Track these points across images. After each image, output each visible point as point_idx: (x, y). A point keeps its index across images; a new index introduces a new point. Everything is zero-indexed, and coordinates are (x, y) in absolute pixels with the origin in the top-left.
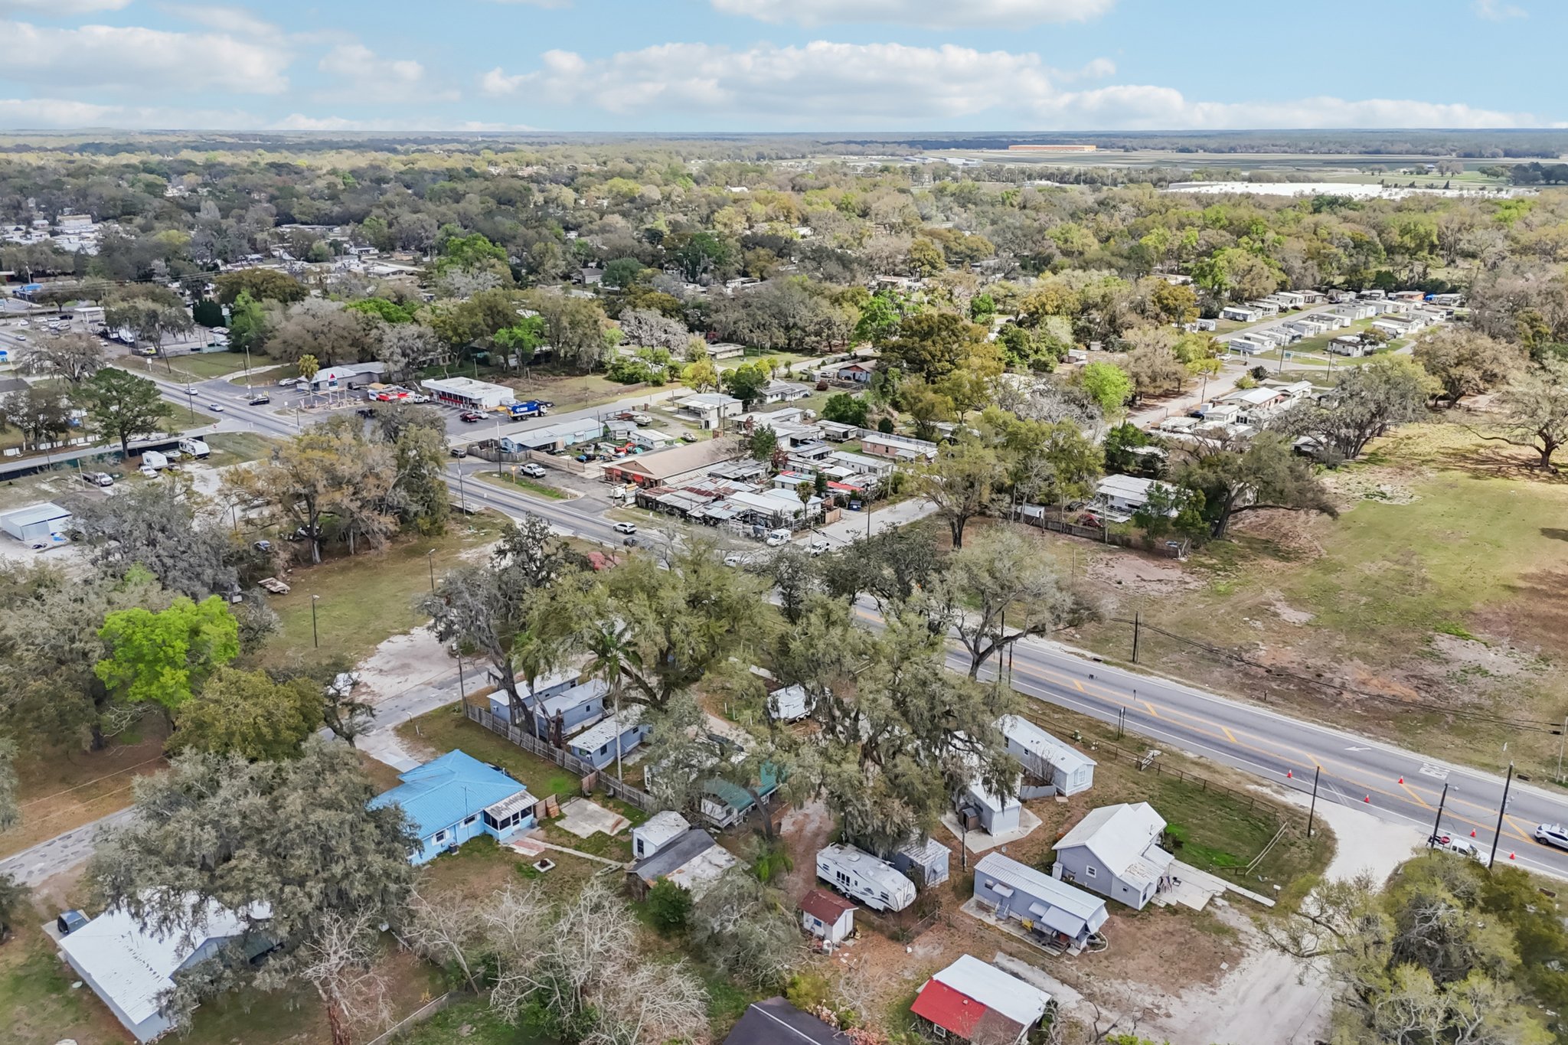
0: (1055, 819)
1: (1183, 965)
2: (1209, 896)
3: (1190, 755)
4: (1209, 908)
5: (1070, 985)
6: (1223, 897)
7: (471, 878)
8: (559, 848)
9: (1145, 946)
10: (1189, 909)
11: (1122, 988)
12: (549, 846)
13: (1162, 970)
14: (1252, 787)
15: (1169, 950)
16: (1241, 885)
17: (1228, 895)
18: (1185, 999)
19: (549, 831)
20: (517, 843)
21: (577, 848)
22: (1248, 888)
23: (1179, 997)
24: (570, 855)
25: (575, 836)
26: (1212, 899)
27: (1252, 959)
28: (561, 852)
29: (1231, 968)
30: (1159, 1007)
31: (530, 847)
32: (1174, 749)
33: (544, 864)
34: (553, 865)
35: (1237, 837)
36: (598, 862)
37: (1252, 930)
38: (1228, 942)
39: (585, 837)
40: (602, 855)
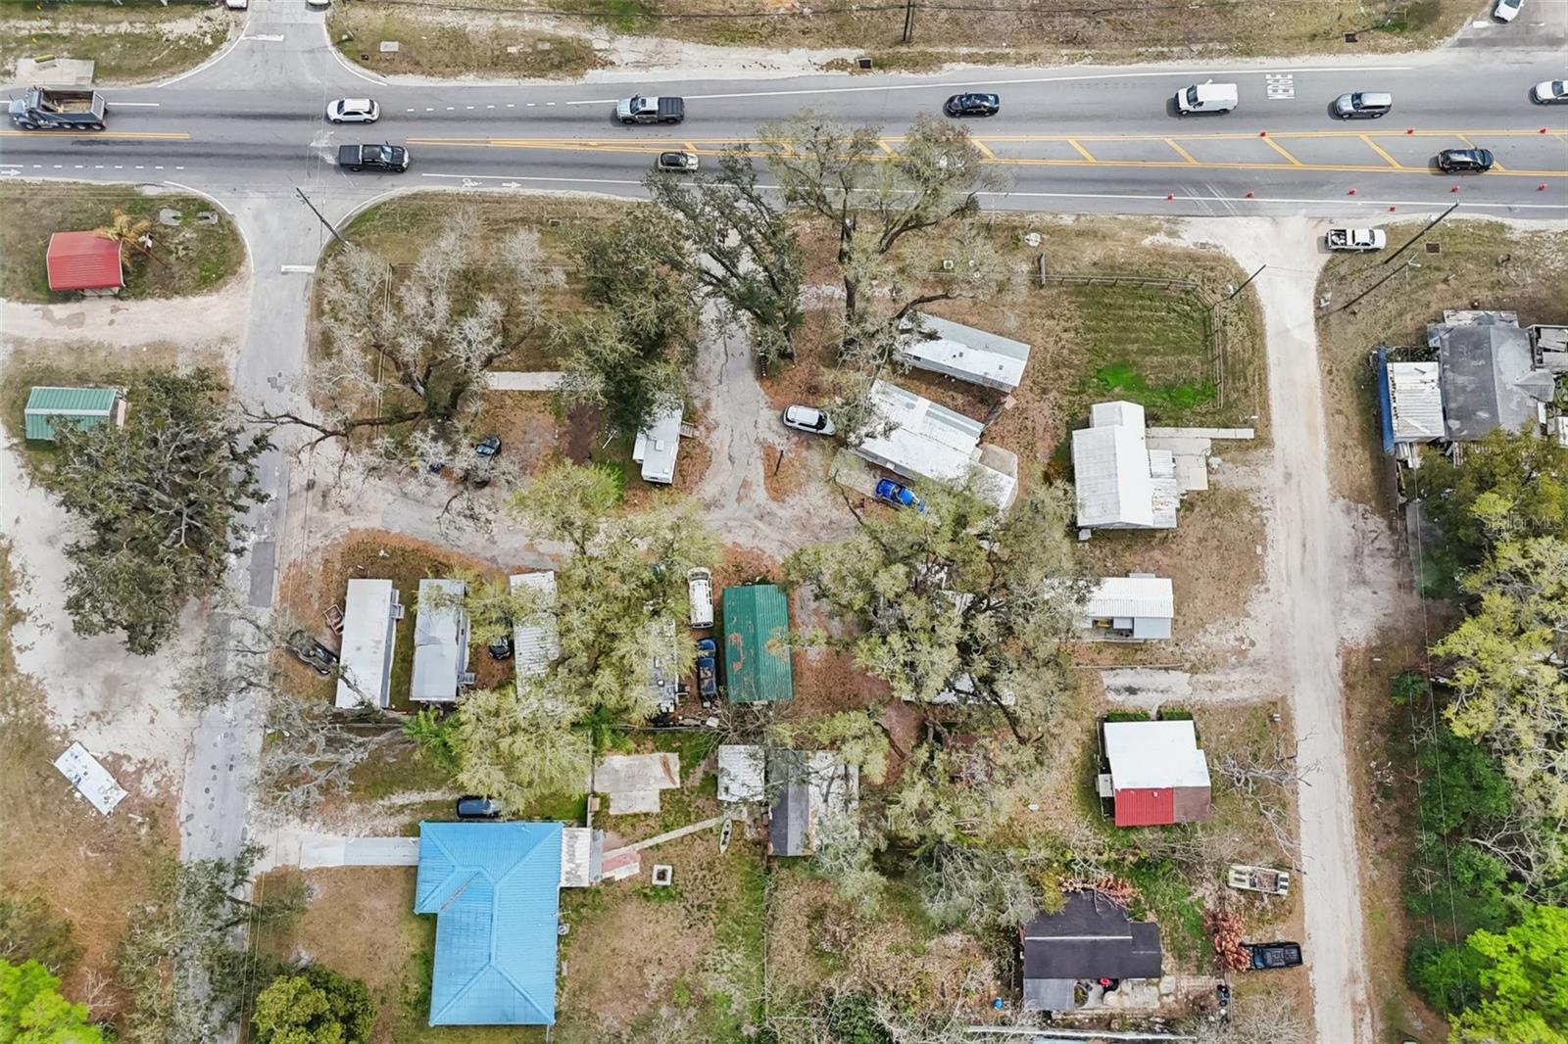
0: (1023, 442)
1: (1233, 574)
2: (1203, 461)
3: (1068, 220)
4: (1213, 478)
5: (1173, 669)
6: (1213, 454)
7: (617, 943)
8: (649, 842)
9: (1196, 574)
10: (1199, 493)
11: (1208, 639)
12: (638, 846)
13: (1222, 594)
14: (1147, 241)
15: (1214, 562)
16: (1219, 426)
17: (1219, 448)
18: (1253, 613)
19: (616, 827)
20: (606, 867)
21: (667, 828)
22: (1227, 427)
23: (1248, 615)
24: (669, 843)
25: (646, 815)
26: (1208, 465)
27: (1271, 521)
28: (658, 846)
29: (1265, 549)
30: (1241, 640)
31: (622, 862)
32: (1048, 218)
33: (662, 875)
34: (669, 869)
35: (1179, 349)
36: (704, 831)
37: (1255, 481)
38: (1246, 516)
39: (656, 809)
40: (698, 819)
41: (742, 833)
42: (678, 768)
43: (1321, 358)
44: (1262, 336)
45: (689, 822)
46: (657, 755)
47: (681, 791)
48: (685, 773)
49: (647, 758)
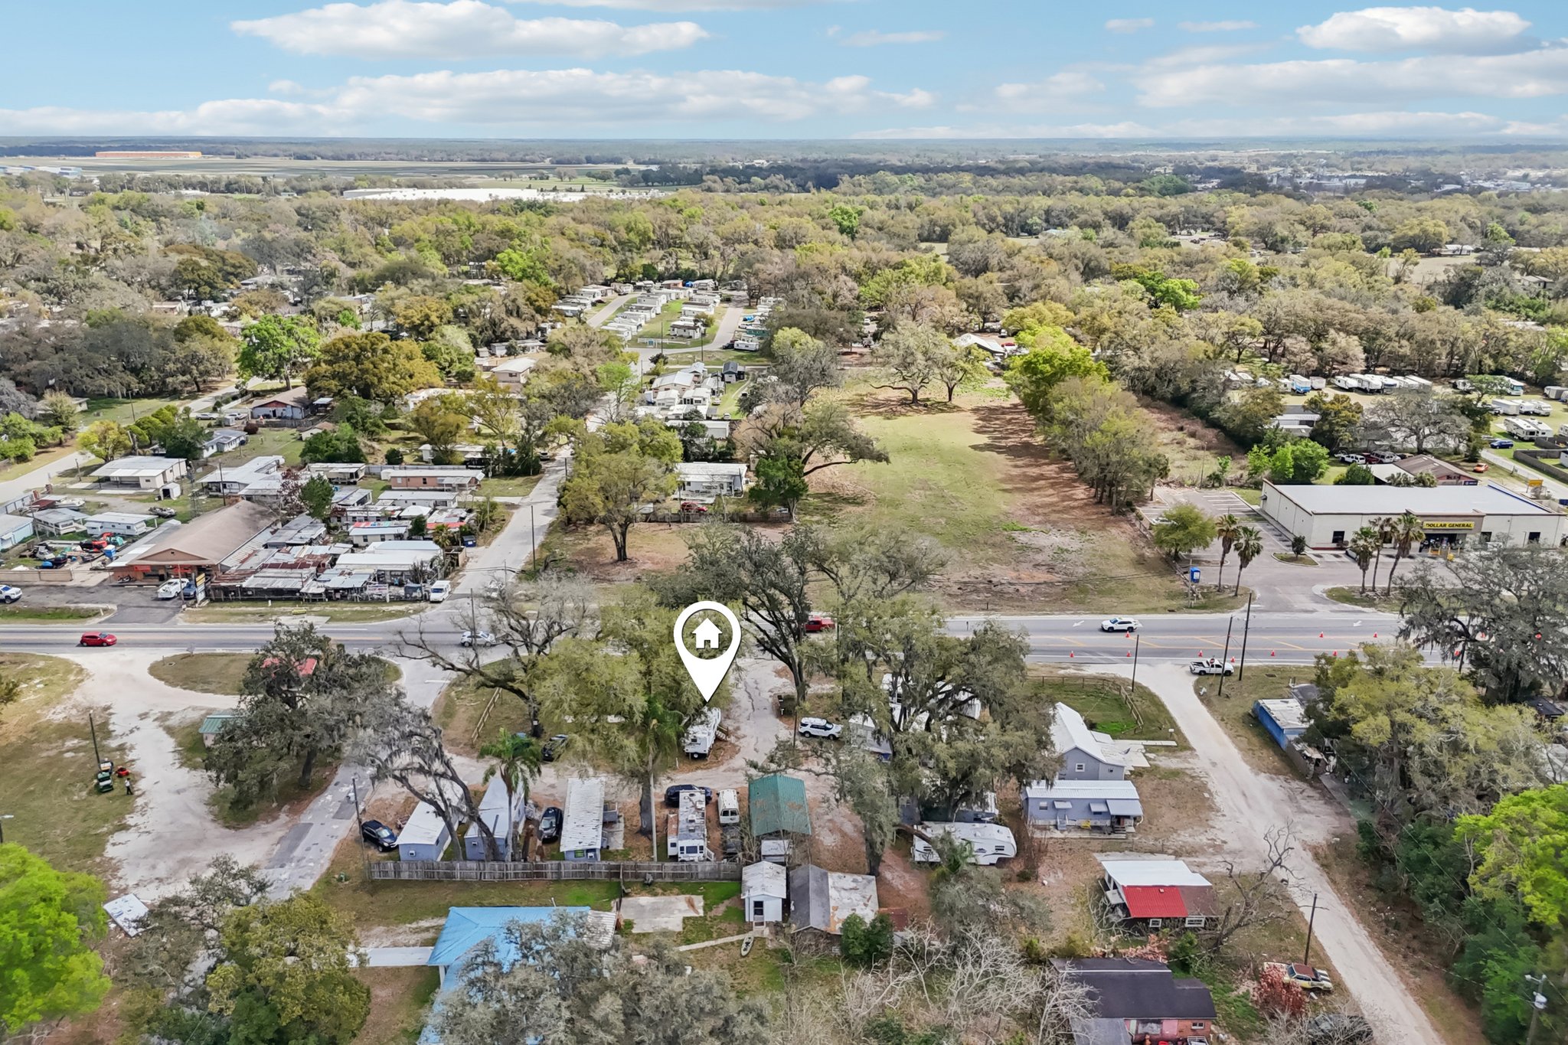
1: (1190, 806)
2: (1142, 754)
4: (1152, 762)
6: (1148, 752)
10: (1144, 768)
11: (1183, 838)
13: (1185, 815)
15: (1171, 800)
16: (1147, 739)
17: (1150, 749)
18: (1217, 826)
22: (1153, 739)
23: (1213, 827)
25: (668, 932)
26: (1146, 756)
27: (1210, 782)
29: (1211, 795)
30: (1213, 839)
36: (726, 944)
37: (1187, 765)
38: (1188, 780)
39: (680, 929)
40: (719, 936)
41: (764, 945)
42: (702, 904)
43: (1213, 715)
44: (1163, 706)
45: (710, 937)
46: (682, 897)
47: (704, 918)
48: (707, 908)
49: (673, 898)
